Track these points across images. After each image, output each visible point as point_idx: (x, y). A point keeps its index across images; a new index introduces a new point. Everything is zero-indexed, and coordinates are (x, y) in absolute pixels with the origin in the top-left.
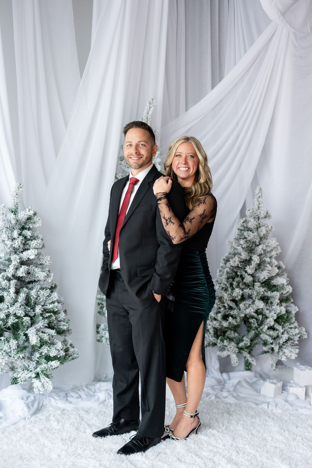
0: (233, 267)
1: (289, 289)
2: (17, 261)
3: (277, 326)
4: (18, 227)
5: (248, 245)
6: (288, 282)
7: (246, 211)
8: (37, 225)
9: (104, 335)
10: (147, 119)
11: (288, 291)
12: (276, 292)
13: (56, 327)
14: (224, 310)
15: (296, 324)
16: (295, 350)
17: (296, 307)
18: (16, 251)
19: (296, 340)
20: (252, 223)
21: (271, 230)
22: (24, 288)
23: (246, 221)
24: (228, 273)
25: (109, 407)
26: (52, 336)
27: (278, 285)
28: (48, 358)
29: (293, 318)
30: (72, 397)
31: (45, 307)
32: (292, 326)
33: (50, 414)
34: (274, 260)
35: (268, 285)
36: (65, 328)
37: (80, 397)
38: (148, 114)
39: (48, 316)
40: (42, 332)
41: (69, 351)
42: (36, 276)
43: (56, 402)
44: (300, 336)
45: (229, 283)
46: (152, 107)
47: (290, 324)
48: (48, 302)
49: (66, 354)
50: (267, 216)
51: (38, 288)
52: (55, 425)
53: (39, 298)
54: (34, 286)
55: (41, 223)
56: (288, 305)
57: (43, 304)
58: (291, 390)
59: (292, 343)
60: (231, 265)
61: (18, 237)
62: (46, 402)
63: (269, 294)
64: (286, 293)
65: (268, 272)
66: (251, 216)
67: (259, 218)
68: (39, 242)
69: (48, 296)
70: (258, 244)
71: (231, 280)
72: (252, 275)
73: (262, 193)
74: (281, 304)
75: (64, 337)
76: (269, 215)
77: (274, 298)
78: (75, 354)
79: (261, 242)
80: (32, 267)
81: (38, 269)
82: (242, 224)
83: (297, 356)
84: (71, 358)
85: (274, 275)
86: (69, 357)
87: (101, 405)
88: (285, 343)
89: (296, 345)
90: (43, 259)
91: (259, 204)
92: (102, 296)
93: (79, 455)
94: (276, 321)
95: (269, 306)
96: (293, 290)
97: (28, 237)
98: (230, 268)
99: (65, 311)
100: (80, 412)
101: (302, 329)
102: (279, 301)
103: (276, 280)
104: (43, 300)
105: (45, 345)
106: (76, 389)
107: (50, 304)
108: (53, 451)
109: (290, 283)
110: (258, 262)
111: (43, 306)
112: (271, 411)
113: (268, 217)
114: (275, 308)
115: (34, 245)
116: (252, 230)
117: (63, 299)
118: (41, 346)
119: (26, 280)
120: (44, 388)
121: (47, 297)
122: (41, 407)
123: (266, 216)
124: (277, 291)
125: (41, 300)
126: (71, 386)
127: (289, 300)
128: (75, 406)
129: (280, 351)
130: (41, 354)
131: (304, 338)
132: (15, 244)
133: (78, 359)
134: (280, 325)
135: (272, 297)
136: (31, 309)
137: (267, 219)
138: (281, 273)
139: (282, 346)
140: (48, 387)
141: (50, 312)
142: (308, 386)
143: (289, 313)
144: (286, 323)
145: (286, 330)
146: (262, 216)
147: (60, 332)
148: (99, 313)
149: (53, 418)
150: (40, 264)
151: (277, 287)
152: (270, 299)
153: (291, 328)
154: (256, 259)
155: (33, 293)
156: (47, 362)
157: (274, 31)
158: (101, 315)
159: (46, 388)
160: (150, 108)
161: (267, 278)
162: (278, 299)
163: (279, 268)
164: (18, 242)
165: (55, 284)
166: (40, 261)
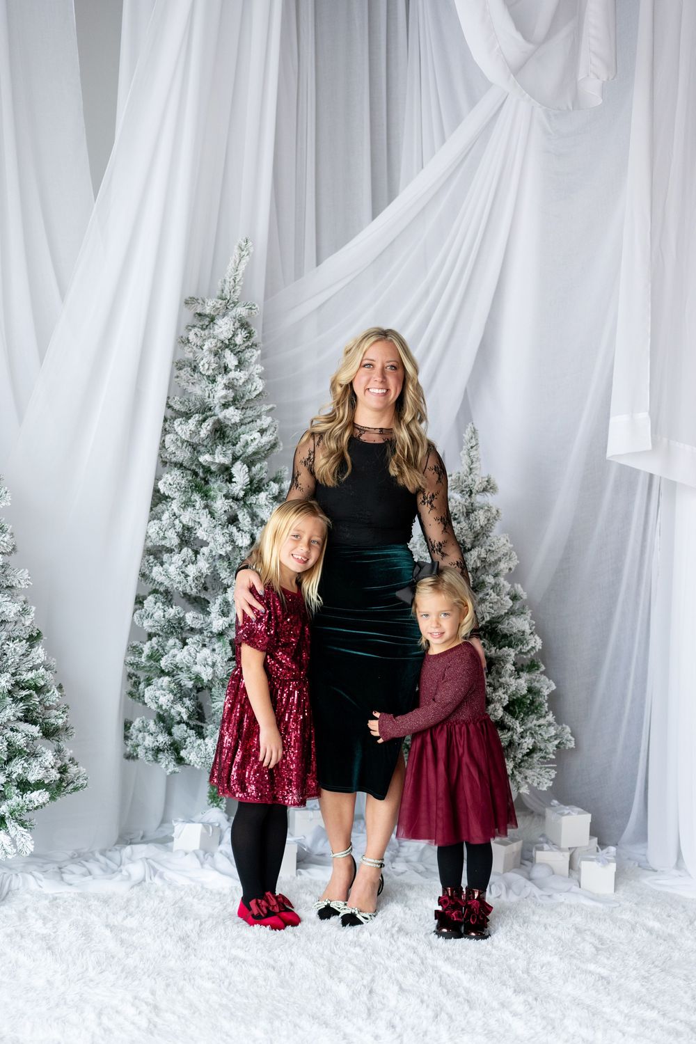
1: (536, 642)
3: (509, 720)
6: (534, 627)
8: (1, 505)
9: (141, 742)
10: (235, 281)
11: (534, 646)
12: (507, 647)
13: (41, 720)
15: (550, 718)
16: (548, 772)
17: (551, 682)
19: (551, 751)
20: (456, 502)
21: (497, 518)
25: (153, 893)
26: (34, 739)
27: (511, 635)
28: (24, 786)
29: (543, 705)
30: (73, 873)
31: (17, 677)
32: (542, 721)
33: (27, 907)
34: (502, 581)
35: (490, 634)
36: (60, 722)
37: (90, 873)
38: (237, 270)
39: (25, 696)
40: (12, 730)
41: (67, 772)
43: (37, 883)
44: (559, 743)
46: (244, 258)
47: (538, 719)
48: (23, 668)
49: (61, 778)
50: (488, 487)
51: (3, 638)
52: (38, 927)
53: (5, 658)
55: (10, 499)
56: (534, 677)
57: (14, 671)
58: (540, 856)
59: (542, 757)
62: (17, 883)
63: (492, 652)
64: (528, 651)
65: (491, 605)
66: (454, 487)
67: (471, 492)
68: (6, 539)
69: (23, 655)
70: (469, 546)
73: (477, 440)
74: (518, 674)
75: (56, 743)
76: (492, 485)
77: (502, 660)
78: (81, 779)
79: (477, 543)
83: (551, 785)
84: (71, 787)
85: (503, 612)
86: (68, 785)
87: (136, 889)
88: (526, 758)
89: (552, 761)
90: (15, 576)
91: (470, 462)
92: (137, 659)
93: (92, 981)
94: (506, 709)
95: (493, 679)
96: (543, 645)
99: (60, 687)
100: (90, 903)
101: (563, 729)
102: (513, 668)
103: (508, 624)
104: (13, 663)
105: (17, 758)
106: (79, 857)
107: (27, 671)
108: (36, 974)
109: (538, 630)
111: (13, 675)
112: (495, 898)
113: (492, 491)
114: (506, 681)
116: (457, 517)
117: (54, 662)
118: (10, 760)
120: (16, 847)
121: (22, 657)
122: (7, 894)
123: (486, 487)
124: (509, 647)
125: (10, 662)
126: (70, 853)
127: (536, 668)
128: (79, 891)
129: (516, 773)
130: (9, 776)
131: (567, 748)
133: (87, 788)
134: (517, 719)
135: (499, 659)
137: (488, 494)
138: (518, 609)
139: (520, 763)
140: (25, 846)
141: (29, 688)
142: (576, 848)
143: (535, 694)
144: (529, 716)
145: (530, 729)
146: (477, 487)
147: (49, 733)
148: (131, 694)
149: (33, 914)
150: (8, 587)
151: (509, 639)
152: (497, 663)
153: (539, 726)
156: (21, 793)
157: (501, 101)
158: (135, 698)
159: (20, 847)
160: (241, 257)
161: (488, 618)
162: (512, 662)
163: (514, 598)
165: (39, 629)
166: (7, 580)
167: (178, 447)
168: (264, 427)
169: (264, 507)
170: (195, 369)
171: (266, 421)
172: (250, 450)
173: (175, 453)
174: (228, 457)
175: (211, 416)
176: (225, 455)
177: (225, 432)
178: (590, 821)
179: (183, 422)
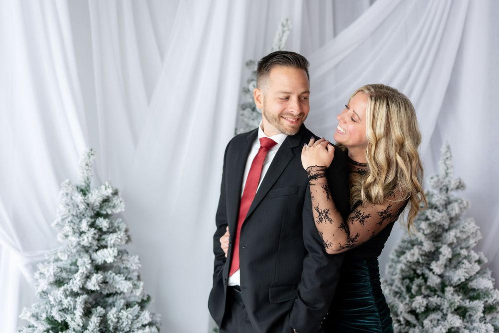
0: (410, 262)
1: (496, 294)
2: (86, 268)
4: (90, 213)
5: (433, 229)
6: (494, 283)
8: (117, 211)
11: (496, 298)
14: (399, 327)
18: (86, 249)
20: (437, 197)
21: (466, 207)
22: (99, 307)
24: (402, 271)
27: (478, 290)
34: (473, 253)
35: (463, 289)
38: (281, 41)
42: (117, 287)
45: (405, 285)
46: (286, 32)
48: (135, 326)
50: (460, 186)
51: (122, 304)
53: (121, 321)
54: (116, 300)
55: (124, 206)
56: (494, 317)
57: (128, 329)
60: (408, 260)
61: (89, 230)
63: (467, 303)
64: (492, 302)
65: (465, 270)
67: (447, 190)
68: (119, 237)
69: (135, 317)
70: (447, 227)
71: (407, 281)
72: (441, 276)
73: (450, 153)
76: (462, 184)
77: (475, 310)
79: (452, 225)
80: (111, 274)
81: (119, 277)
85: (473, 273)
90: (128, 261)
91: (446, 169)
95: (468, 322)
97: (105, 229)
98: (406, 265)
102: (482, 315)
103: (477, 282)
104: (127, 325)
110: (450, 256)
113: (462, 188)
114: (478, 324)
115: (112, 242)
116: (437, 207)
117: (159, 316)
119: (102, 293)
123: (458, 186)
124: (478, 299)
125: (125, 324)
127: (494, 310)
132: (83, 240)
135: (472, 308)
137: (460, 191)
138: (483, 271)
146: (453, 185)
150: (124, 268)
151: (478, 292)
152: (469, 311)
154: (446, 252)
155: (112, 315)
160: (283, 32)
161: (463, 280)
162: (482, 311)
163: (480, 263)
164: (87, 237)
165: (148, 295)
166: (123, 264)
170: (254, 109)
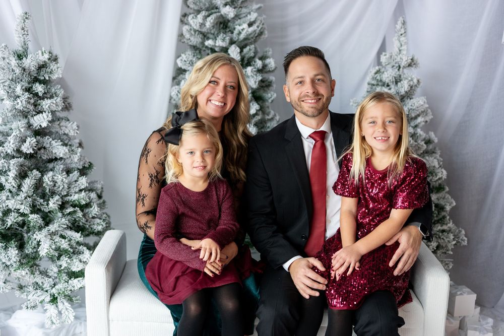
1: (442, 174)
2: (21, 131)
4: (26, 79)
6: (441, 163)
7: (381, 56)
8: (55, 77)
11: (441, 177)
13: (88, 227)
15: (451, 225)
16: (447, 264)
17: (453, 199)
18: (25, 114)
19: (450, 249)
20: (388, 74)
21: (417, 86)
22: (35, 171)
23: (379, 70)
26: (77, 242)
28: (70, 274)
29: (446, 217)
31: (69, 197)
34: (419, 131)
36: (100, 228)
39: (72, 211)
40: (60, 236)
42: (53, 152)
44: (456, 243)
47: (441, 226)
48: (72, 191)
50: (413, 64)
51: (61, 169)
53: (57, 185)
54: (56, 165)
55: (61, 72)
57: (66, 193)
61: (23, 94)
64: (437, 180)
66: (387, 63)
67: (400, 67)
68: (54, 102)
73: (405, 29)
76: (415, 62)
80: (48, 139)
81: (56, 142)
82: (373, 75)
85: (419, 152)
90: (66, 127)
91: (400, 45)
96: (448, 176)
97: (40, 94)
99: (102, 206)
101: (460, 231)
104: (63, 188)
105: (64, 256)
107: (76, 193)
111: (65, 196)
113: (414, 66)
115: (47, 106)
116: (388, 84)
118: (59, 256)
119: (43, 157)
120: (60, 318)
121: (72, 184)
123: (411, 63)
127: (442, 190)
130: (61, 266)
132: (18, 104)
136: (44, 202)
137: (413, 69)
138: (431, 150)
140: (67, 317)
141: (75, 206)
143: (440, 209)
146: (404, 63)
150: (64, 134)
153: (443, 231)
155: (47, 179)
156: (68, 279)
159: (64, 318)
163: (428, 142)
164: (21, 101)
165: (90, 162)
166: (62, 130)
167: (191, 35)
168: (252, 20)
169: (251, 77)
171: (253, 16)
172: (242, 36)
173: (189, 39)
174: (226, 42)
175: (216, 13)
176: (223, 40)
177: (227, 23)
178: (475, 299)
179: (194, 17)
